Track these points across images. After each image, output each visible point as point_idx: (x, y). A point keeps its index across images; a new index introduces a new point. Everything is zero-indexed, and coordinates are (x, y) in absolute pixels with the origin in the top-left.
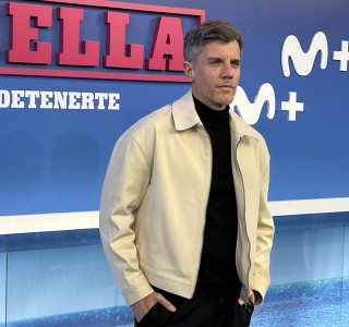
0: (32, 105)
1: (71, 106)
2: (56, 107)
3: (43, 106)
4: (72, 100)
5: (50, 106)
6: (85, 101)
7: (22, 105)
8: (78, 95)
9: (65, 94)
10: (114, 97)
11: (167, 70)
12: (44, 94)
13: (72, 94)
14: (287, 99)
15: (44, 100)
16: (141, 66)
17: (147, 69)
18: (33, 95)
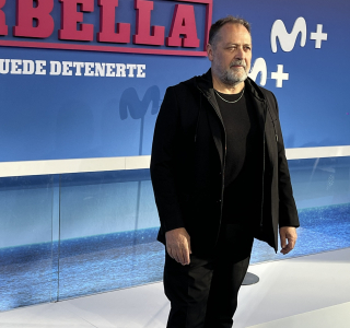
0: (78, 73)
1: (108, 75)
2: (97, 75)
3: (87, 74)
4: (109, 70)
5: (92, 74)
6: (119, 70)
7: (70, 73)
8: (113, 65)
9: (103, 65)
10: (141, 67)
11: (183, 47)
12: (87, 64)
13: (109, 65)
14: (276, 70)
15: (87, 69)
16: (162, 43)
17: (167, 46)
18: (78, 65)
